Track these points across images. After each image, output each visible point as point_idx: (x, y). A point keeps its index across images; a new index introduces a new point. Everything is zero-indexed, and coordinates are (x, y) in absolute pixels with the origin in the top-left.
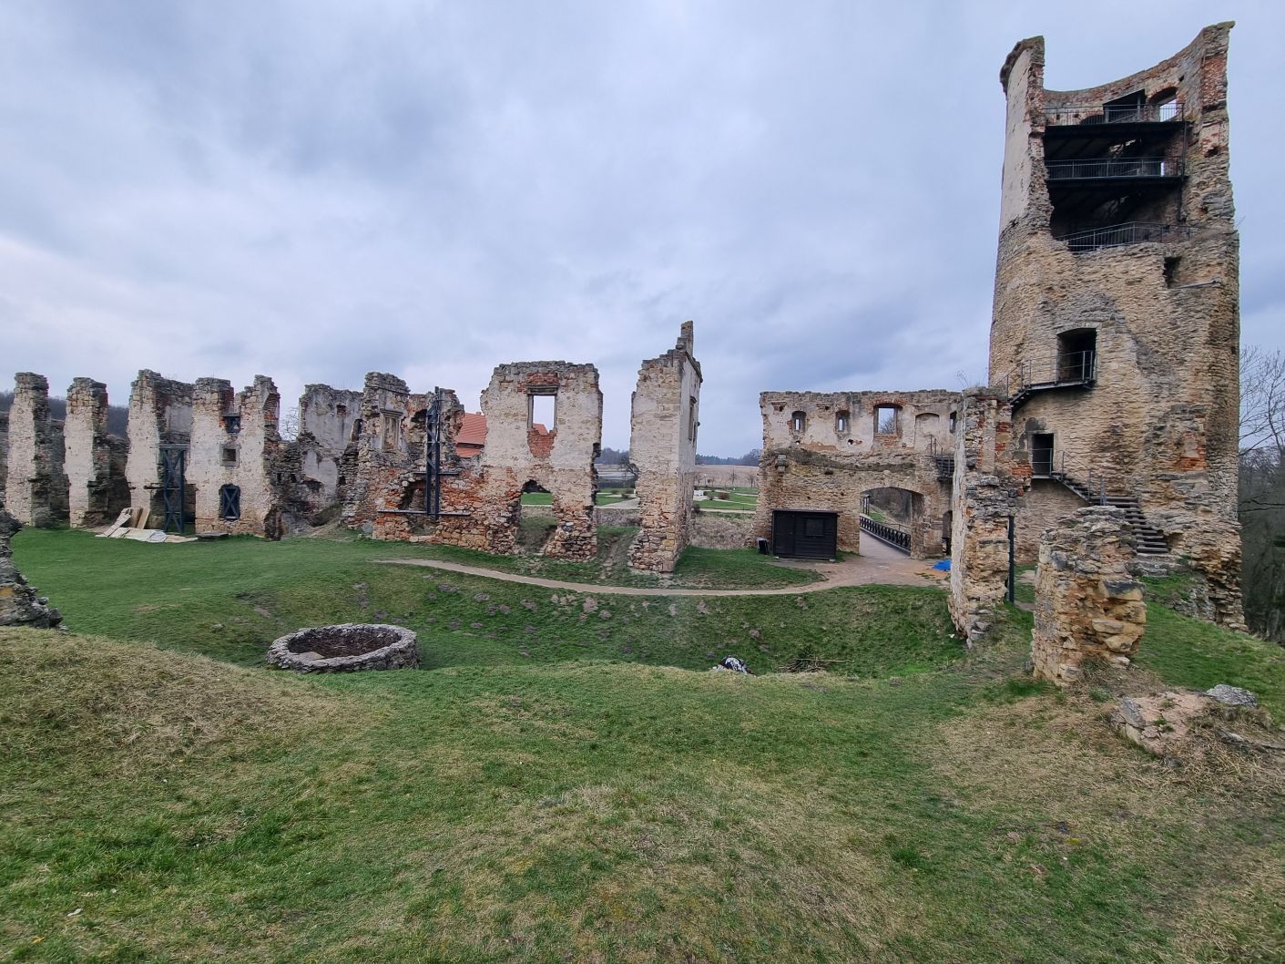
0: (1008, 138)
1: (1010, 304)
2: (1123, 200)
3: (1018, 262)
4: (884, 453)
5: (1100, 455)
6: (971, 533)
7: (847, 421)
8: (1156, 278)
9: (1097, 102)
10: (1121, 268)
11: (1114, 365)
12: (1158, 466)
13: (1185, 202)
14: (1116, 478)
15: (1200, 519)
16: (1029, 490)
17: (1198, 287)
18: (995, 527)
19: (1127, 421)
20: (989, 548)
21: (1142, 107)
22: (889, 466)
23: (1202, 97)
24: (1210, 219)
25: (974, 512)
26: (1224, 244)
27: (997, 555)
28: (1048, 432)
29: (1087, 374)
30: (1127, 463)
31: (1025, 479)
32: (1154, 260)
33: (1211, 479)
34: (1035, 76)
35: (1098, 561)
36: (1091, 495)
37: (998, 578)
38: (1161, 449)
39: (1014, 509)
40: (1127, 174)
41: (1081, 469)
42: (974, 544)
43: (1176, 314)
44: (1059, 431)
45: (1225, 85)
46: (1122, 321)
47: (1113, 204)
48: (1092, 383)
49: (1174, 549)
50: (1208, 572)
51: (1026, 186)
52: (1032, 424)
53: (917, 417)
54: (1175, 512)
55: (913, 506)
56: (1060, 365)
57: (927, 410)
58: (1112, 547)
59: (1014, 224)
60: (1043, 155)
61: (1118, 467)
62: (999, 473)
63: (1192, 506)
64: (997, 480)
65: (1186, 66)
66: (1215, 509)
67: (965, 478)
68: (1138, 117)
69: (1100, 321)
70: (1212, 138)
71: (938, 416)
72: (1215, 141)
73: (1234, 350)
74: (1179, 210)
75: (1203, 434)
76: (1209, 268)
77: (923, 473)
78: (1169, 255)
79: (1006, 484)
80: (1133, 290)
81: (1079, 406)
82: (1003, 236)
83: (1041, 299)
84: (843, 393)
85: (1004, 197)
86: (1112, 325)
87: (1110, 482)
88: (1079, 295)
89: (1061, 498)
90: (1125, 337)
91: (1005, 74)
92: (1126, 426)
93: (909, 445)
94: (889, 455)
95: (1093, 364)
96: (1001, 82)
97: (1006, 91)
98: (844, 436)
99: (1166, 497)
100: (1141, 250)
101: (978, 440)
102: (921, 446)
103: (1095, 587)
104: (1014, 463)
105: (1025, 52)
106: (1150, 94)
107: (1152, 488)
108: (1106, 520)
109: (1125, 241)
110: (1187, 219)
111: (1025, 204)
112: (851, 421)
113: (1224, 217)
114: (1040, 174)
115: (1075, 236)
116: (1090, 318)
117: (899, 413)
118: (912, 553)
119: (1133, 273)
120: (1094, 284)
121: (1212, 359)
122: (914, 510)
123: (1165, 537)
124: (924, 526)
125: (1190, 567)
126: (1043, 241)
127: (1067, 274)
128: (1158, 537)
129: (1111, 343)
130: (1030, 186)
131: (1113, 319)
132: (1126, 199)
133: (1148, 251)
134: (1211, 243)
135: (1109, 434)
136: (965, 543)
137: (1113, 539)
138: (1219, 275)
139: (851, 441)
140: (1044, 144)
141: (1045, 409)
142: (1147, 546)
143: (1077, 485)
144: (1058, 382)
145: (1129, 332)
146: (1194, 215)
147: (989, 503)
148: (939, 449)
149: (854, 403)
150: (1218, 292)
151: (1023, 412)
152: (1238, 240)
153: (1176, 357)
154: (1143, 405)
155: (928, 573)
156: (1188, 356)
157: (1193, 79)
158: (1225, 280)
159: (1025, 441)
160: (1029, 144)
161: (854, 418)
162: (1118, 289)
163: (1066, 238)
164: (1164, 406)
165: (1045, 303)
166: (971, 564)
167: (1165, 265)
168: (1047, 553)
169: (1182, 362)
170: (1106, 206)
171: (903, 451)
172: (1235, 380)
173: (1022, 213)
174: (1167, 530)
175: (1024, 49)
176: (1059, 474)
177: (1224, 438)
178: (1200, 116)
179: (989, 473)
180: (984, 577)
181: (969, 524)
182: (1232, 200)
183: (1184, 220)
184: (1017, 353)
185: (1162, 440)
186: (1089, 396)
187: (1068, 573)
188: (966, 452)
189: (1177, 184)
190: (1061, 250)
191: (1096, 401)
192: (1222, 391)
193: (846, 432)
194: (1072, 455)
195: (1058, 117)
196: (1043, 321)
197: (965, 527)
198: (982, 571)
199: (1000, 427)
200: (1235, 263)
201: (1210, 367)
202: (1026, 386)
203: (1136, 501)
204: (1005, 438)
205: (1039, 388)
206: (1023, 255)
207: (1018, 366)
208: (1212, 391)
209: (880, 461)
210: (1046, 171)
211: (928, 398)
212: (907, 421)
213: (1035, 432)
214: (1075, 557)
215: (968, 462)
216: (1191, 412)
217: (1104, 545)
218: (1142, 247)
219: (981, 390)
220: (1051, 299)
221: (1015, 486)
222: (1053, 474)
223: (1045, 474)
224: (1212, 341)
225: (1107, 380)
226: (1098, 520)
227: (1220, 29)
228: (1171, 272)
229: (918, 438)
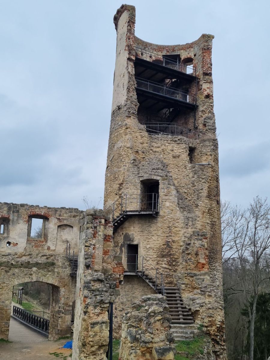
0: (117, 56)
1: (116, 157)
2: (171, 110)
3: (121, 132)
4: (33, 253)
5: (161, 259)
6: (86, 317)
7: (8, 226)
8: (185, 156)
9: (160, 53)
10: (170, 148)
11: (167, 204)
12: (188, 267)
13: (197, 119)
14: (169, 275)
15: (207, 301)
16: (123, 283)
17: (203, 165)
18: (101, 312)
19: (174, 239)
20: (97, 328)
21: (179, 63)
22: (37, 265)
23: (203, 67)
24: (207, 130)
25: (88, 301)
26: (212, 145)
27: (102, 333)
28: (135, 243)
29: (155, 208)
30: (174, 265)
31: (120, 275)
32: (185, 147)
33: (211, 276)
34: (130, 27)
35: (152, 334)
36: (157, 286)
37: (102, 351)
38: (189, 257)
39: (113, 297)
40: (173, 96)
41: (152, 269)
42: (87, 325)
43: (194, 178)
44: (141, 243)
45: (211, 65)
46: (171, 178)
47: (167, 111)
48: (157, 213)
49: (196, 321)
50: (211, 335)
51: (126, 87)
52: (127, 237)
53: (59, 226)
54: (196, 296)
55: (53, 296)
56: (142, 201)
57: (65, 222)
58: (159, 323)
59: (119, 108)
60: (134, 73)
61: (170, 268)
62: (105, 271)
63: (203, 293)
64: (103, 277)
65: (196, 50)
66: (213, 294)
67: (84, 274)
68: (177, 68)
69: (161, 176)
70: (207, 89)
71: (72, 227)
72: (208, 91)
73: (218, 202)
74: (195, 122)
75: (207, 249)
76: (207, 156)
77: (60, 270)
78: (191, 145)
79: (109, 279)
80: (175, 161)
81: (151, 227)
82: (113, 113)
83: (132, 157)
84: (6, 204)
85: (115, 91)
86: (166, 179)
87: (166, 277)
88: (151, 158)
89: (141, 288)
90: (172, 187)
91: (116, 19)
92: (174, 241)
93: (52, 248)
94: (37, 255)
95: (158, 202)
96: (114, 23)
97: (116, 29)
98: (5, 238)
99: (192, 287)
100: (179, 140)
101: (92, 247)
102: (60, 249)
103: (151, 353)
104: (114, 264)
105: (126, 11)
106: (183, 57)
107: (186, 281)
108: (156, 304)
109: (173, 133)
110: (198, 128)
111: (125, 98)
112: (10, 227)
113: (212, 131)
114: (132, 83)
115: (150, 124)
116: (156, 174)
117: (46, 223)
118: (50, 336)
119: (176, 151)
120: (158, 154)
121: (209, 206)
122: (53, 299)
123: (192, 313)
124: (59, 312)
125: (203, 332)
126: (133, 122)
127: (145, 145)
128: (189, 313)
129: (166, 190)
130: (128, 88)
131: (167, 176)
132: (173, 110)
133: (182, 141)
134: (207, 143)
135: (165, 246)
136: (82, 325)
137: (159, 317)
138: (211, 161)
139: (9, 243)
140: (135, 66)
141: (134, 227)
142: (184, 319)
143: (150, 279)
144: (141, 211)
145: (174, 185)
146: (201, 127)
147: (98, 293)
148: (71, 251)
149: (13, 212)
150: (210, 169)
151: (122, 229)
152: (217, 144)
153: (194, 203)
154: (180, 229)
155: (58, 352)
156: (200, 203)
157: (199, 57)
158: (213, 164)
159: (123, 249)
160: (128, 64)
161: (13, 224)
162: (168, 160)
163: (146, 124)
164: (190, 230)
165: (134, 160)
166: (85, 342)
167: (189, 151)
168: (126, 329)
169: (197, 206)
170: (164, 111)
171: (48, 253)
172: (219, 219)
173: (123, 103)
174: (193, 309)
175: (126, 9)
176: (141, 272)
177: (216, 251)
178: (202, 76)
179: (99, 271)
180: (93, 352)
181: (85, 310)
182: (215, 123)
183: (197, 128)
184: (120, 189)
185: (189, 252)
186: (156, 221)
187: (136, 344)
188: (85, 255)
189: (193, 108)
190: (142, 130)
191: (159, 225)
192: (214, 225)
193: (5, 235)
194: (148, 259)
195: (142, 54)
196: (133, 171)
197: (82, 312)
198: (92, 347)
199: (106, 238)
200: (217, 156)
201: (209, 210)
202: (124, 211)
203: (178, 290)
204: (109, 246)
205: (131, 213)
206: (123, 129)
207: (120, 197)
208: (210, 224)
209: (30, 260)
210: (136, 82)
211: (66, 213)
212: (52, 230)
213: (128, 242)
214: (140, 332)
215: (86, 263)
216: (202, 236)
217: (155, 322)
218: (179, 138)
219: (95, 211)
220: (138, 158)
221: (114, 280)
222: (138, 272)
223: (133, 272)
224: (209, 196)
225: (165, 212)
226: (152, 304)
227: (209, 37)
228: (192, 155)
229: (59, 243)
